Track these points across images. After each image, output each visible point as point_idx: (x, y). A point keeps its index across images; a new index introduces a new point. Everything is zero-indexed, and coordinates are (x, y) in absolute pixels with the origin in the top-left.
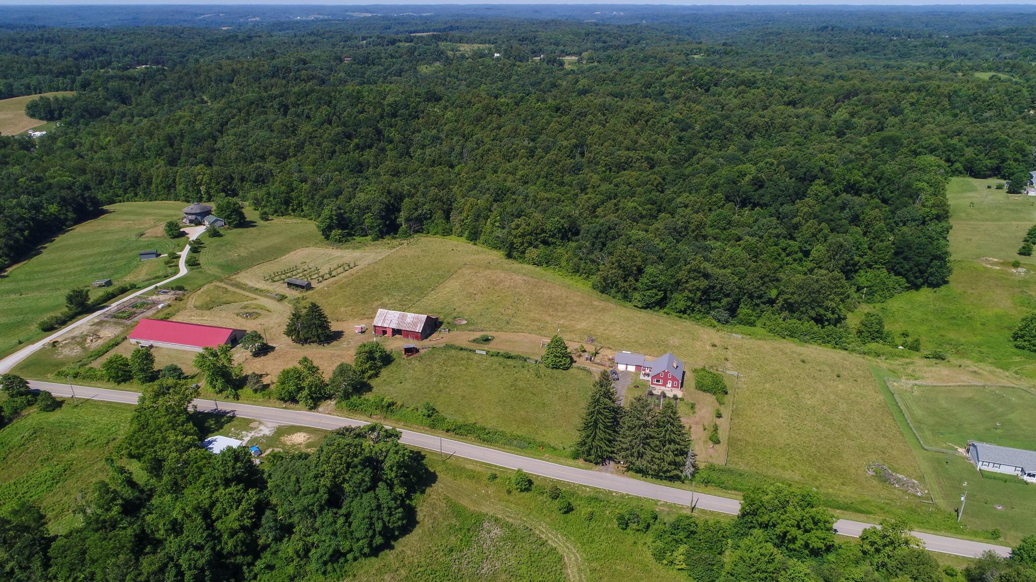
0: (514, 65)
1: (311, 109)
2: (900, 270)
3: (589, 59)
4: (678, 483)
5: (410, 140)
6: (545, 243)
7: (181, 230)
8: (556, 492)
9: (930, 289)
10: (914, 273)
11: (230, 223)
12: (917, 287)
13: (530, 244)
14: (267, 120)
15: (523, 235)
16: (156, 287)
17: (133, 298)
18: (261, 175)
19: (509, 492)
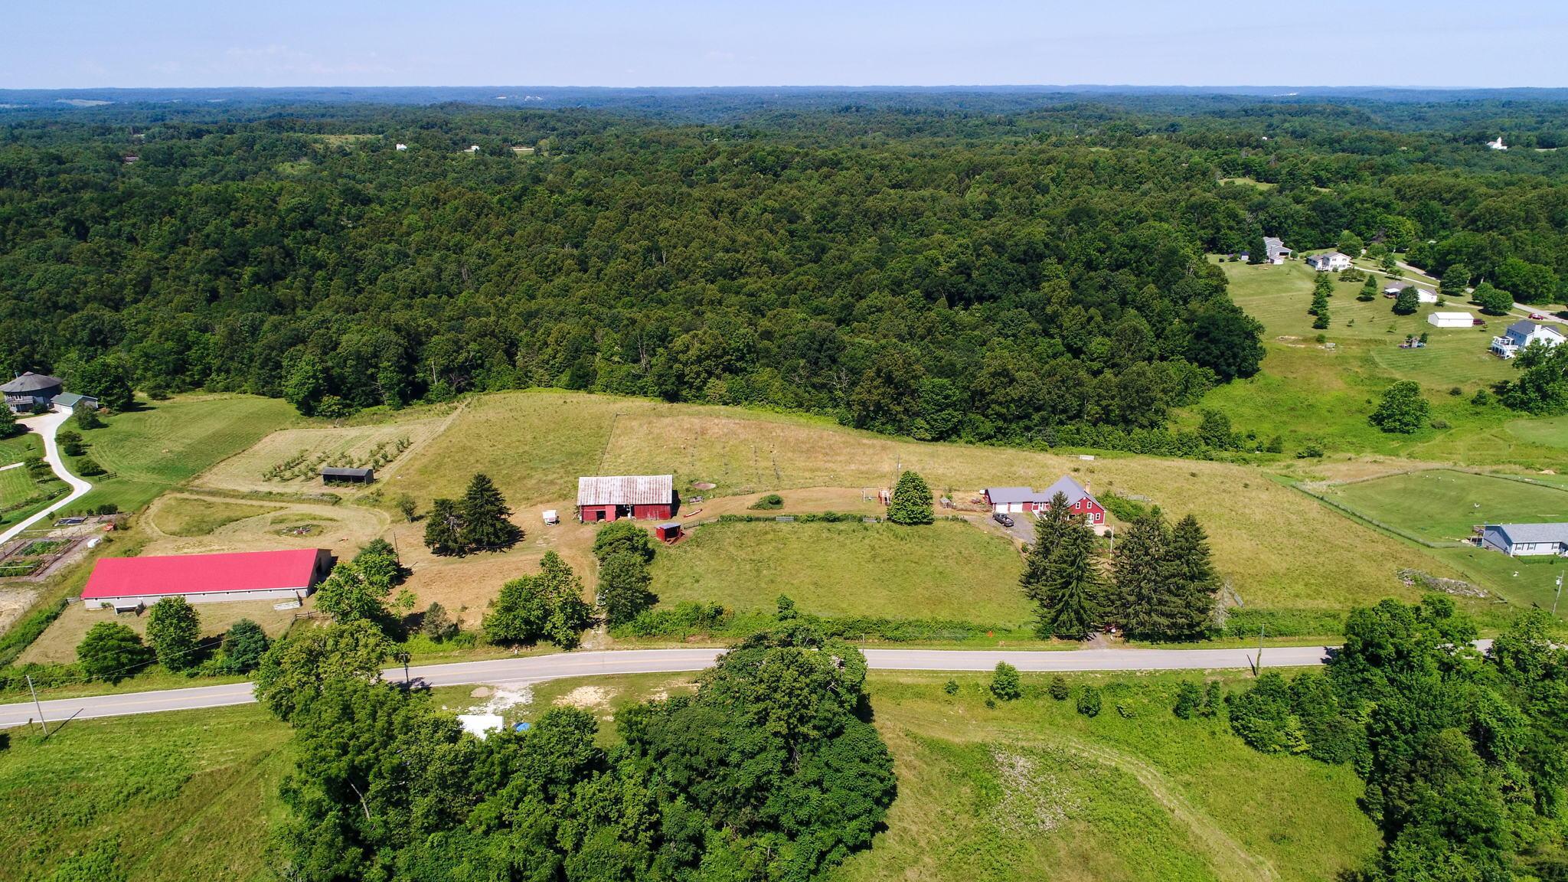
0: (445, 158)
1: (134, 225)
2: (1207, 358)
3: (553, 149)
4: (1203, 642)
5: (357, 260)
6: (730, 369)
7: (18, 422)
8: (1058, 689)
9: (1242, 380)
10: (1226, 360)
11: (110, 404)
12: (1227, 379)
13: (710, 374)
14: (50, 247)
15: (699, 360)
16: (51, 516)
17: (12, 539)
18: (100, 332)
19: (990, 704)
